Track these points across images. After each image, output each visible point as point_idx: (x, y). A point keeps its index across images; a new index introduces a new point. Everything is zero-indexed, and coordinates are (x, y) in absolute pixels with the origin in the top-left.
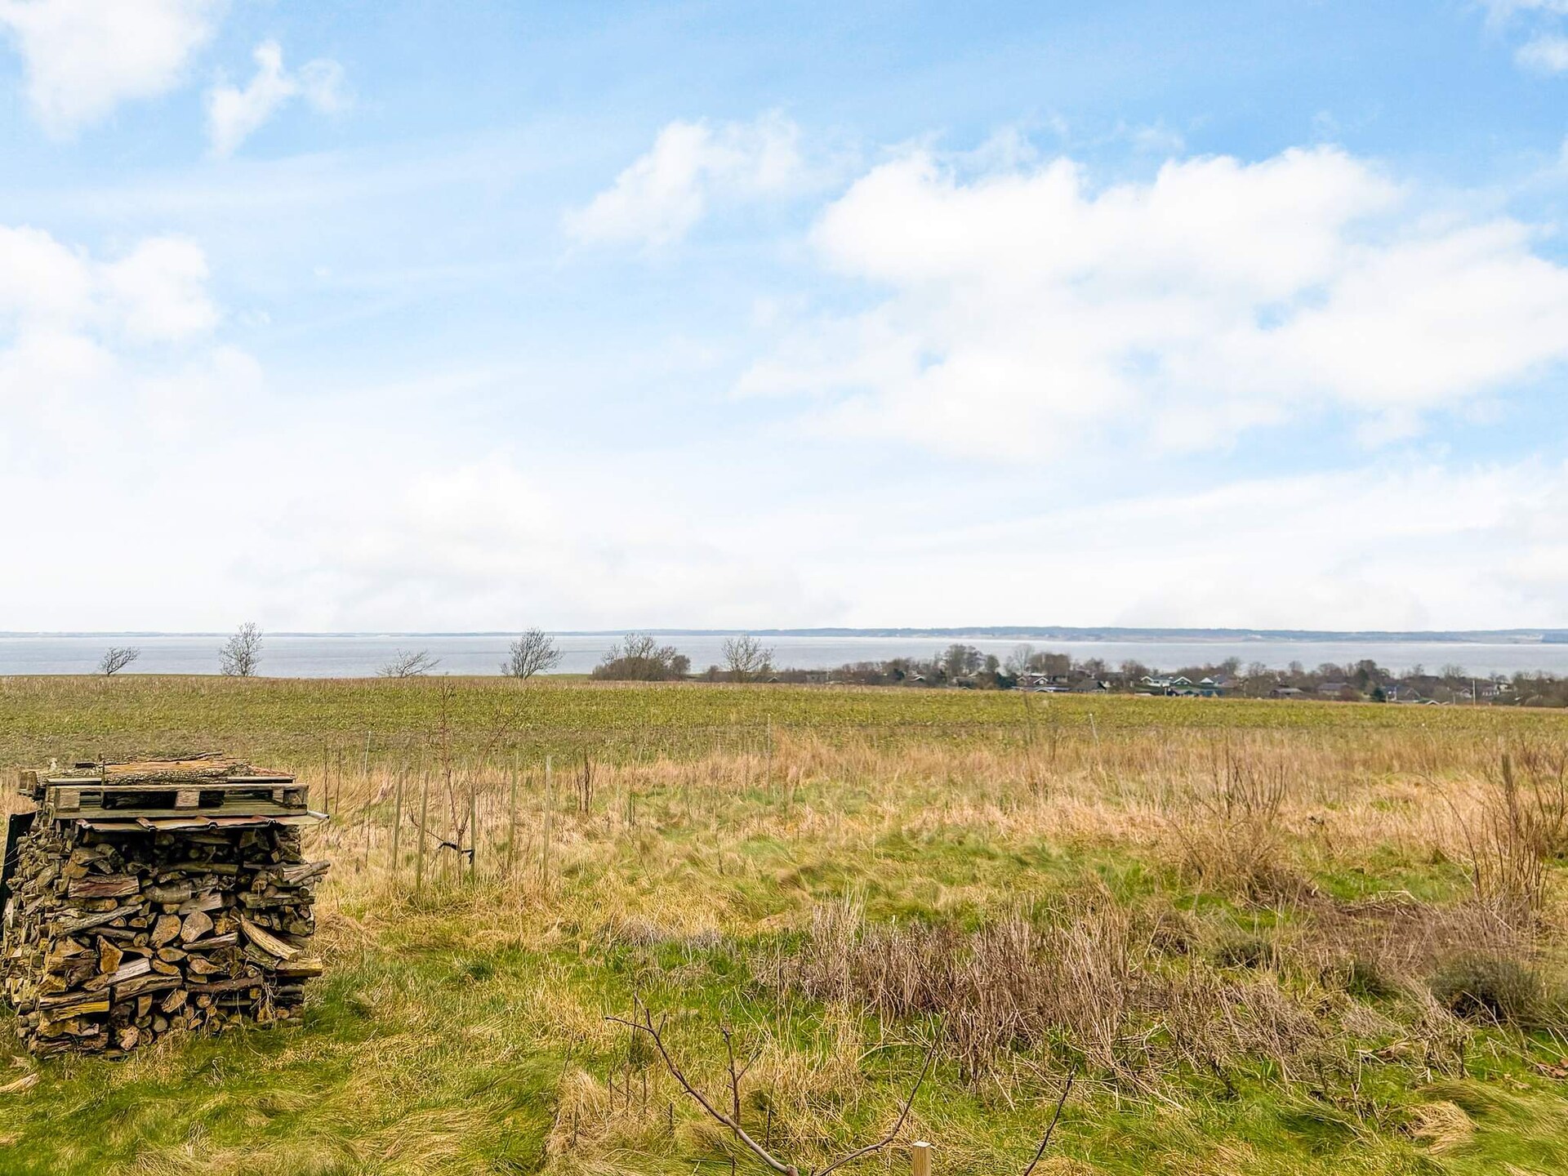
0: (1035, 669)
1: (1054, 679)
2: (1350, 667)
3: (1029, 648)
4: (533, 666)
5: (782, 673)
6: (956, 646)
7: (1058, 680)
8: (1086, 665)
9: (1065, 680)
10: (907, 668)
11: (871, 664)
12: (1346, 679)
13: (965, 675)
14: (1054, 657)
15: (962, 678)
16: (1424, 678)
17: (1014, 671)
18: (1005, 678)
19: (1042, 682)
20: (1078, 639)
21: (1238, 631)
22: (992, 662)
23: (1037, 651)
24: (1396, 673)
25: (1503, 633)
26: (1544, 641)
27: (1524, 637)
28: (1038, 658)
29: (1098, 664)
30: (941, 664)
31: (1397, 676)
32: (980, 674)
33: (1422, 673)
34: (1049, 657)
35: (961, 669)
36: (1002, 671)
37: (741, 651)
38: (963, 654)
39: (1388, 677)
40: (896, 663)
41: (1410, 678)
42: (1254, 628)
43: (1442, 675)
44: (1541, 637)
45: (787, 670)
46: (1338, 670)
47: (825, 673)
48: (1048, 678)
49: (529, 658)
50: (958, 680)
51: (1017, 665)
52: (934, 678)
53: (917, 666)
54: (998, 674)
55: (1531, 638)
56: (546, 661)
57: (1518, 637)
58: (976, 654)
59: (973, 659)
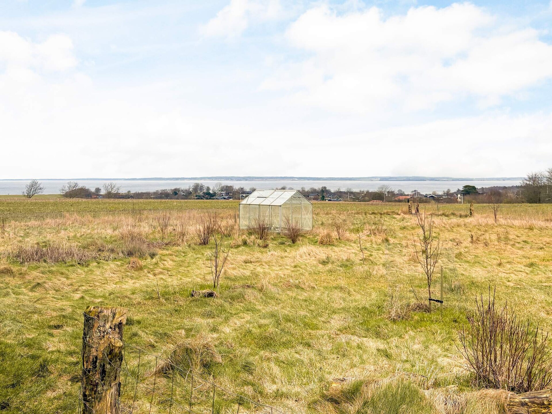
0: (222, 191)
1: (228, 194)
2: (319, 189)
3: (220, 184)
4: (34, 192)
5: (134, 194)
6: (196, 184)
7: (229, 194)
8: (238, 189)
9: (231, 194)
10: (179, 191)
11: (166, 190)
12: (318, 192)
13: (199, 193)
14: (228, 187)
15: (197, 194)
16: (341, 192)
17: (215, 191)
18: (212, 194)
19: (224, 195)
20: (240, 180)
21: (290, 177)
22: (208, 189)
23: (223, 185)
24: (333, 191)
25: (368, 178)
26: (380, 180)
27: (375, 179)
28: (223, 187)
29: (242, 189)
30: (191, 190)
31: (333, 192)
32: (204, 192)
33: (340, 191)
34: (227, 187)
35: (198, 191)
36: (211, 192)
37: (109, 187)
38: (198, 186)
39: (330, 191)
40: (175, 189)
41: (337, 192)
42: (295, 176)
43: (346, 191)
44: (379, 179)
45: (136, 192)
46: (315, 190)
47: (150, 193)
48: (226, 193)
49: (32, 190)
50: (196, 195)
51: (216, 189)
52: (187, 194)
53: (183, 190)
54: (210, 192)
55: (376, 179)
56: (39, 191)
57: (373, 179)
58: (203, 186)
59: (202, 188)
